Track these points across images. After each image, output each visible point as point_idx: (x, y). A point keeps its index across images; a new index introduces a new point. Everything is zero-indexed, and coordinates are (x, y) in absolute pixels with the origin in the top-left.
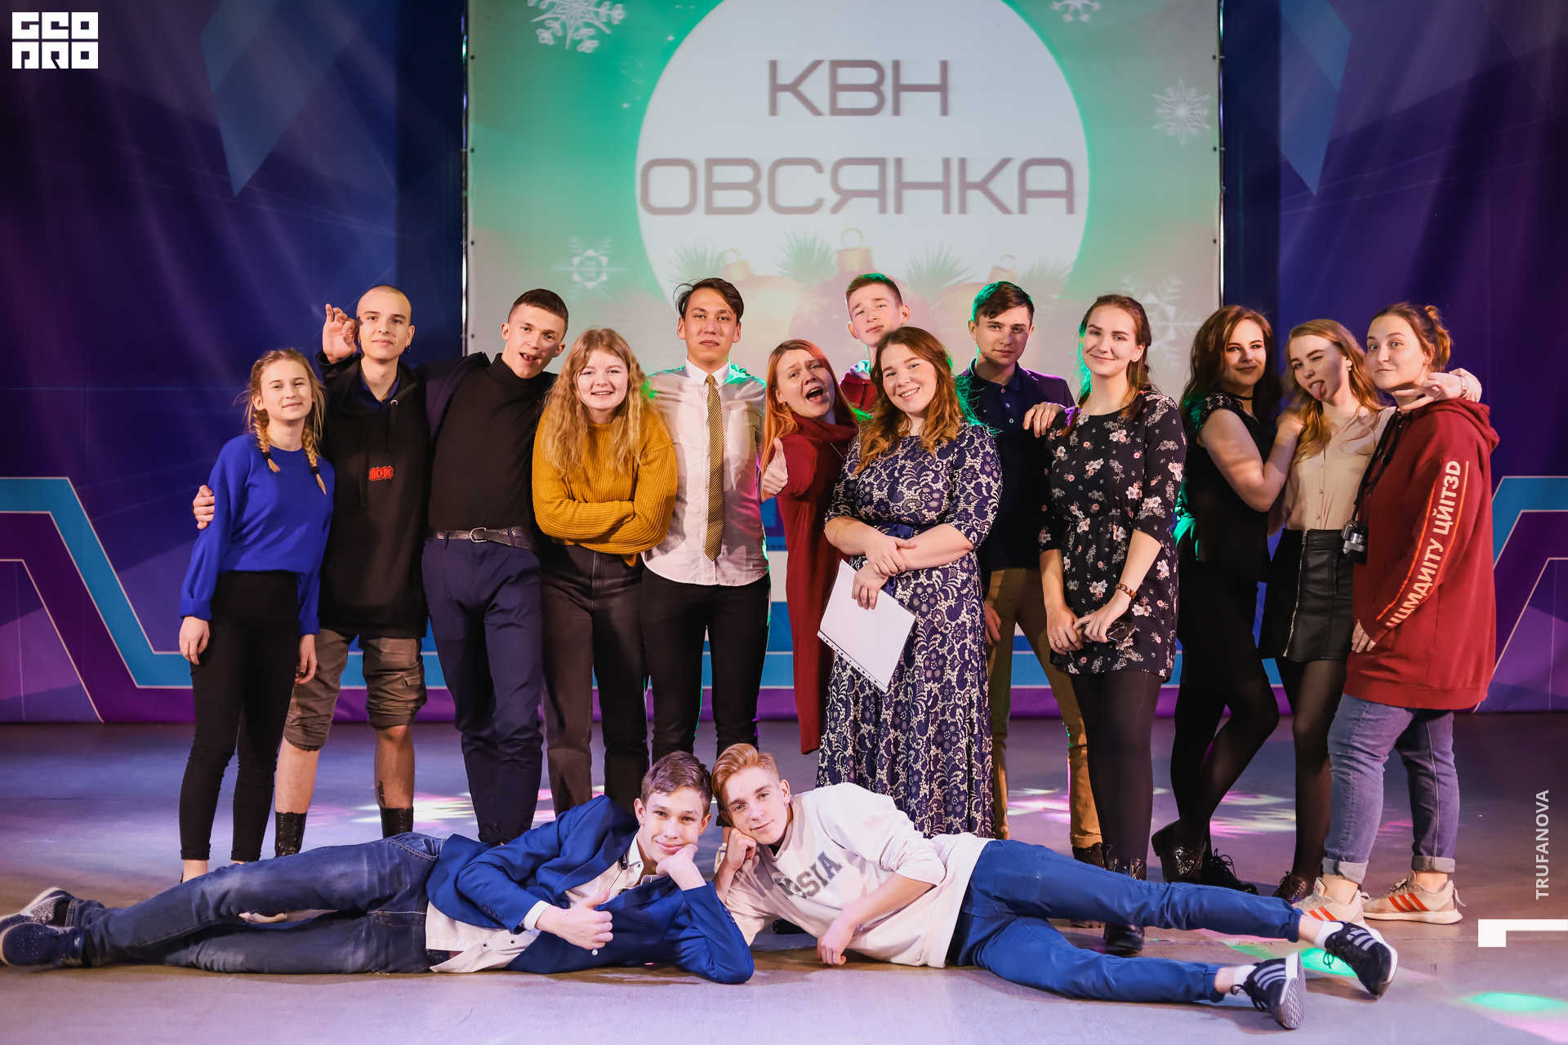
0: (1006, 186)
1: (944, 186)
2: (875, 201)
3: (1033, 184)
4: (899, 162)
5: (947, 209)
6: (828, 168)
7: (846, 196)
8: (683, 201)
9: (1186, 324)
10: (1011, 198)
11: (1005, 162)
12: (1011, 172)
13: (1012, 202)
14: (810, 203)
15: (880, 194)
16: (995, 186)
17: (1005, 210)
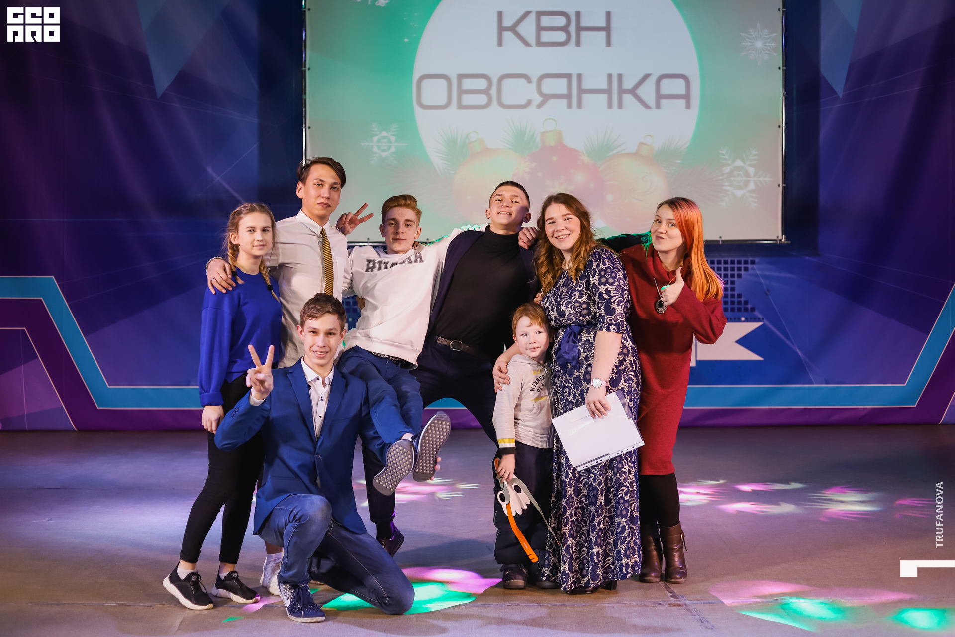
0: (648, 92)
1: (608, 91)
2: (564, 102)
3: (664, 90)
4: (580, 76)
5: (610, 106)
6: (535, 80)
7: (546, 97)
8: (443, 101)
9: (761, 179)
10: (651, 99)
11: (647, 76)
12: (651, 82)
13: (651, 102)
14: (523, 102)
15: (568, 96)
16: (640, 91)
17: (647, 106)
